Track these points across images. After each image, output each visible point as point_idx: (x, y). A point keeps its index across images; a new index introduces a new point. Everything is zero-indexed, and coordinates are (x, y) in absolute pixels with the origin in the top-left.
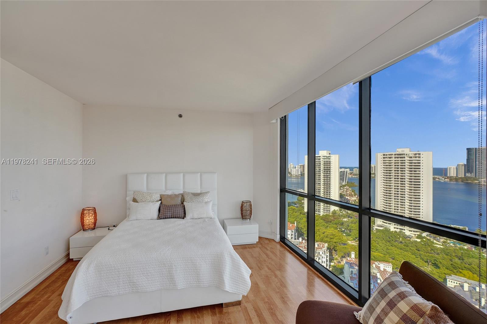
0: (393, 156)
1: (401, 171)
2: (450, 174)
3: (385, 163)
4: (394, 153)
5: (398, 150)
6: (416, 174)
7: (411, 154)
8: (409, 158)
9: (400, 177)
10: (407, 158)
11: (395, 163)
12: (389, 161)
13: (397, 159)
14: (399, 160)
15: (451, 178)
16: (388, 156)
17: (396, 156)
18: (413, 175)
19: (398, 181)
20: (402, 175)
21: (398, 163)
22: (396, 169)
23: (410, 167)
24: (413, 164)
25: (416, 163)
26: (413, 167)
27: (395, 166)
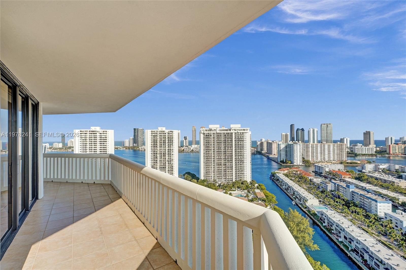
0: (88, 132)
1: (94, 144)
2: (126, 145)
3: (82, 138)
4: (88, 130)
5: (91, 127)
6: (104, 145)
7: (101, 131)
8: (99, 134)
9: (93, 149)
10: (98, 134)
11: (90, 138)
12: (85, 136)
13: (91, 135)
14: (92, 136)
15: (126, 148)
16: (84, 132)
17: (91, 132)
18: (102, 146)
19: (92, 152)
20: (95, 147)
21: (92, 138)
22: (91, 143)
23: (100, 141)
24: (102, 139)
25: (104, 138)
26: (102, 141)
27: (90, 140)
